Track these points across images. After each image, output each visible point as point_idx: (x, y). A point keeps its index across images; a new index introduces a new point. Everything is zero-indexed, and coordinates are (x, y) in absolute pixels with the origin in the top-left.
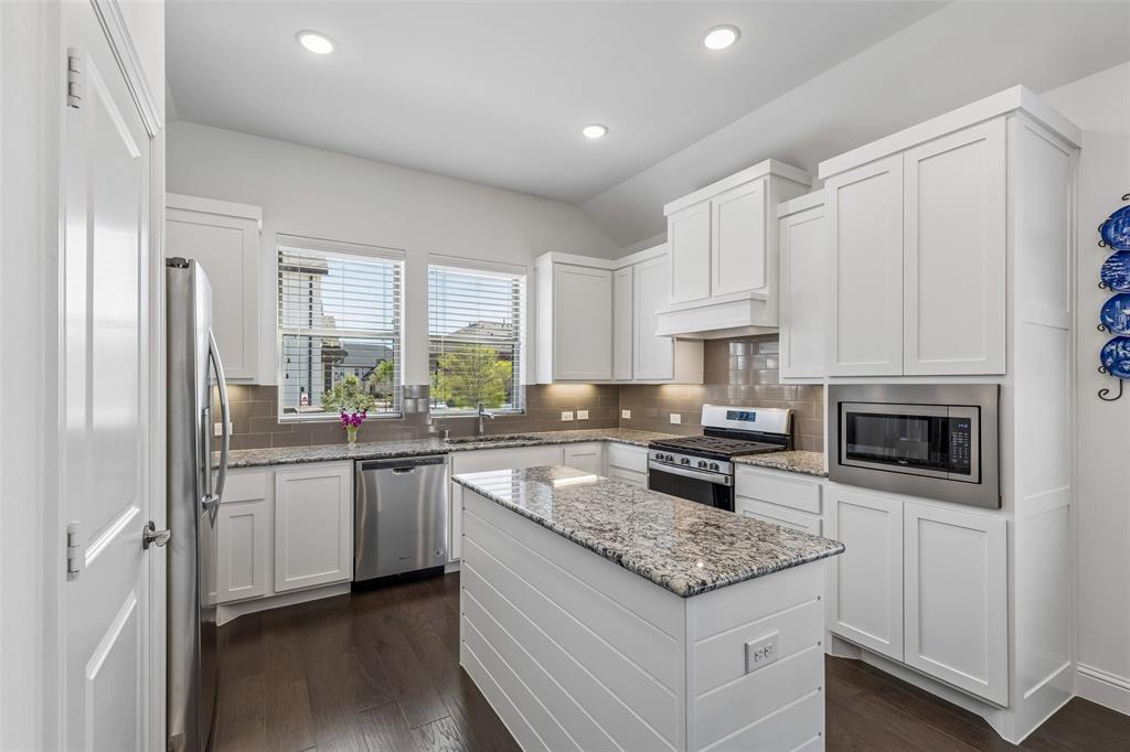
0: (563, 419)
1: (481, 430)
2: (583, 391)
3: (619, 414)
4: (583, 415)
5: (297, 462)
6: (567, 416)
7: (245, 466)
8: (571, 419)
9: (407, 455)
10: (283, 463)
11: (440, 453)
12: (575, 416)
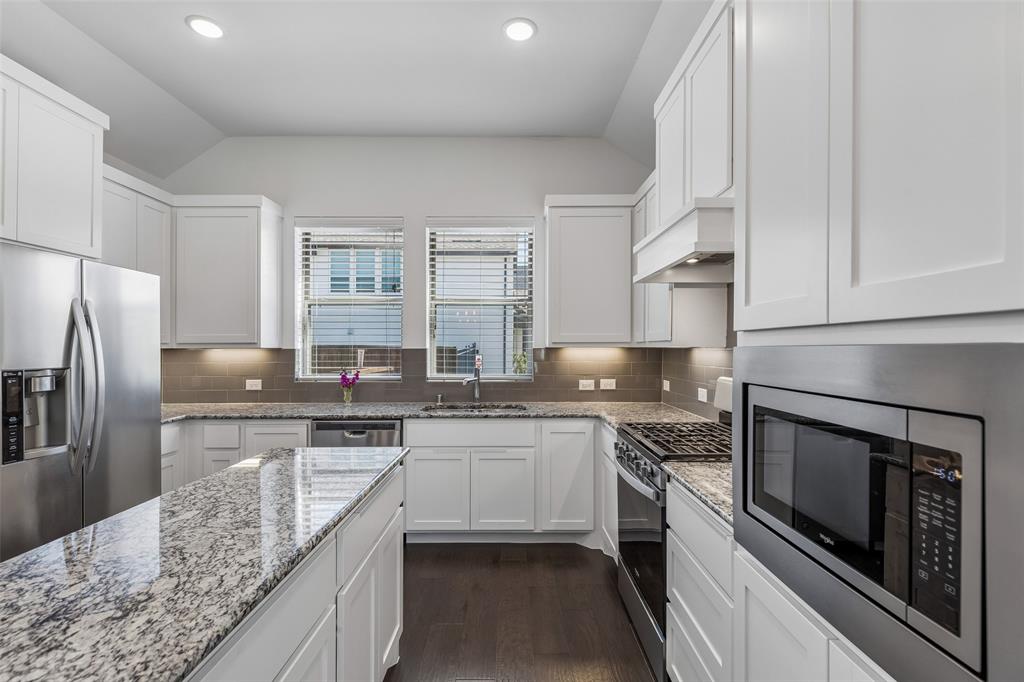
0: (581, 388)
1: (477, 395)
2: (609, 356)
3: (661, 385)
4: (609, 384)
5: (261, 418)
6: (586, 384)
7: (222, 418)
8: (592, 388)
9: (358, 418)
10: (251, 418)
11: (391, 419)
12: (597, 384)
